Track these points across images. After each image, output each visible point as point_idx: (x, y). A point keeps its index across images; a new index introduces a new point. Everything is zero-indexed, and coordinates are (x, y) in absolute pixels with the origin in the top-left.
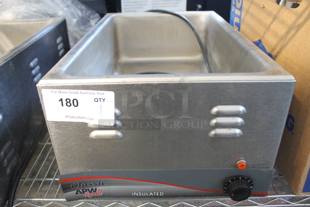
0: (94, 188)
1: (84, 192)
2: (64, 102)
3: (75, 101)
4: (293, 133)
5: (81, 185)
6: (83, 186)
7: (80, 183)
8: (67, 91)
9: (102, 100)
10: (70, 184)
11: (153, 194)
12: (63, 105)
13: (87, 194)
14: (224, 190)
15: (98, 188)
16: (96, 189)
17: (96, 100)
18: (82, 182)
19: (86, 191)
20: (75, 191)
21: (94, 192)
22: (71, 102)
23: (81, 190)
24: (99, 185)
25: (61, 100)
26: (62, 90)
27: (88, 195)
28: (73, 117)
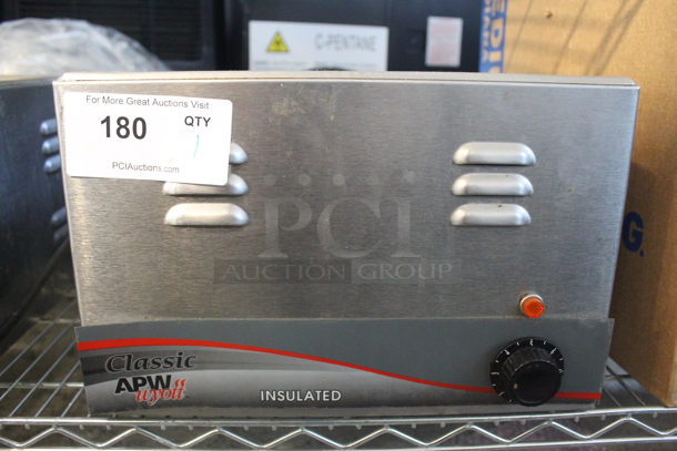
0: (164, 376)
1: (137, 386)
2: (114, 126)
3: (139, 124)
4: (642, 254)
5: (133, 364)
6: (137, 368)
7: (130, 356)
8: (124, 97)
9: (202, 121)
10: (105, 357)
11: (315, 395)
12: (108, 135)
13: (145, 393)
14: (494, 379)
15: (176, 375)
16: (169, 377)
17: (189, 121)
18: (137, 355)
19: (144, 384)
20: (116, 382)
21: (164, 387)
22: (130, 127)
23: (130, 380)
24: (179, 366)
25: (107, 120)
26: (113, 96)
27: (148, 398)
28: (130, 166)
